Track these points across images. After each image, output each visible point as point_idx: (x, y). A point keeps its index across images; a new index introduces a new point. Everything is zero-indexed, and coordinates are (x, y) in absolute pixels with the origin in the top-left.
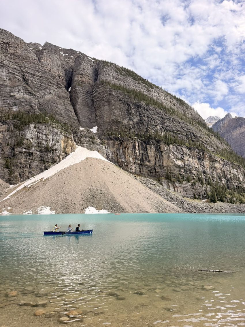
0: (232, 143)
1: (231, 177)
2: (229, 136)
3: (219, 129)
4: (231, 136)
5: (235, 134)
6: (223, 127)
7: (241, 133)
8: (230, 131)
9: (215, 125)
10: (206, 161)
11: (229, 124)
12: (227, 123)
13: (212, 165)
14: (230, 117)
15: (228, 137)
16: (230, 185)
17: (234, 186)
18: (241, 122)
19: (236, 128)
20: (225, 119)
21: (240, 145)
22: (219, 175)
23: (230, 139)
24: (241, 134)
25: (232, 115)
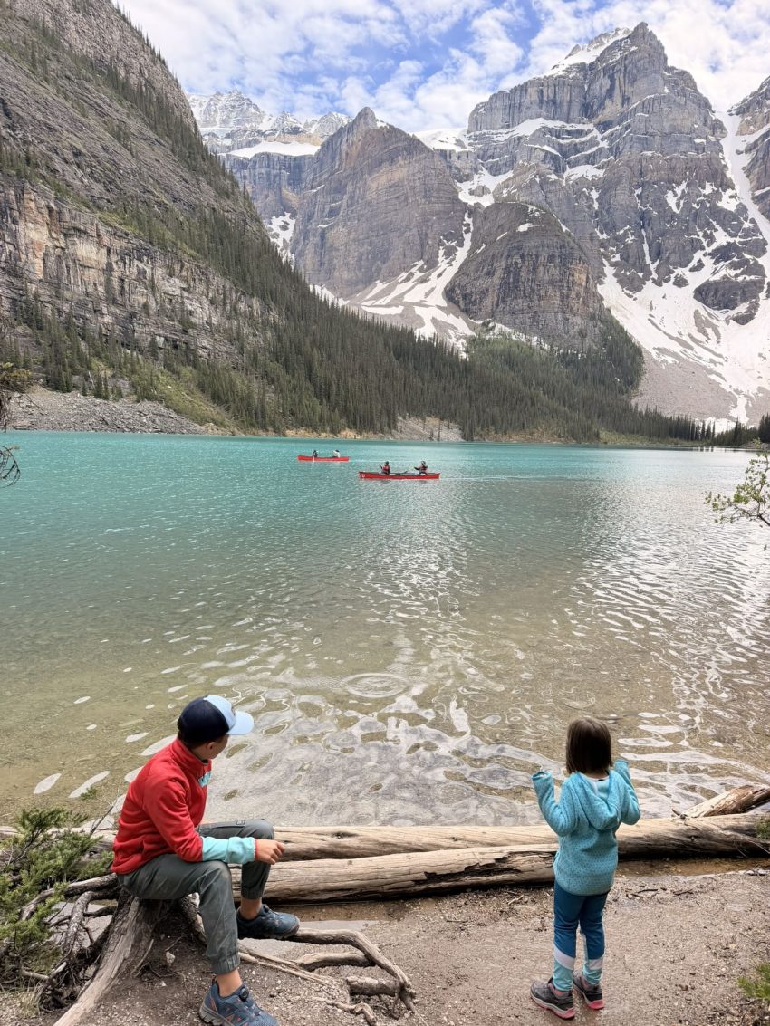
0: (363, 215)
1: (145, 306)
2: (359, 189)
3: (337, 164)
4: (364, 191)
5: (374, 185)
6: (347, 154)
7: (390, 184)
8: (362, 175)
9: (328, 143)
10: (30, 225)
11: (363, 148)
12: (360, 143)
13: (62, 248)
14: (370, 122)
15: (354, 192)
16: (142, 332)
17: (154, 339)
18: (395, 145)
19: (380, 164)
20: (355, 126)
21: (382, 227)
22: (91, 289)
23: (360, 201)
24: (390, 187)
25: (377, 116)
